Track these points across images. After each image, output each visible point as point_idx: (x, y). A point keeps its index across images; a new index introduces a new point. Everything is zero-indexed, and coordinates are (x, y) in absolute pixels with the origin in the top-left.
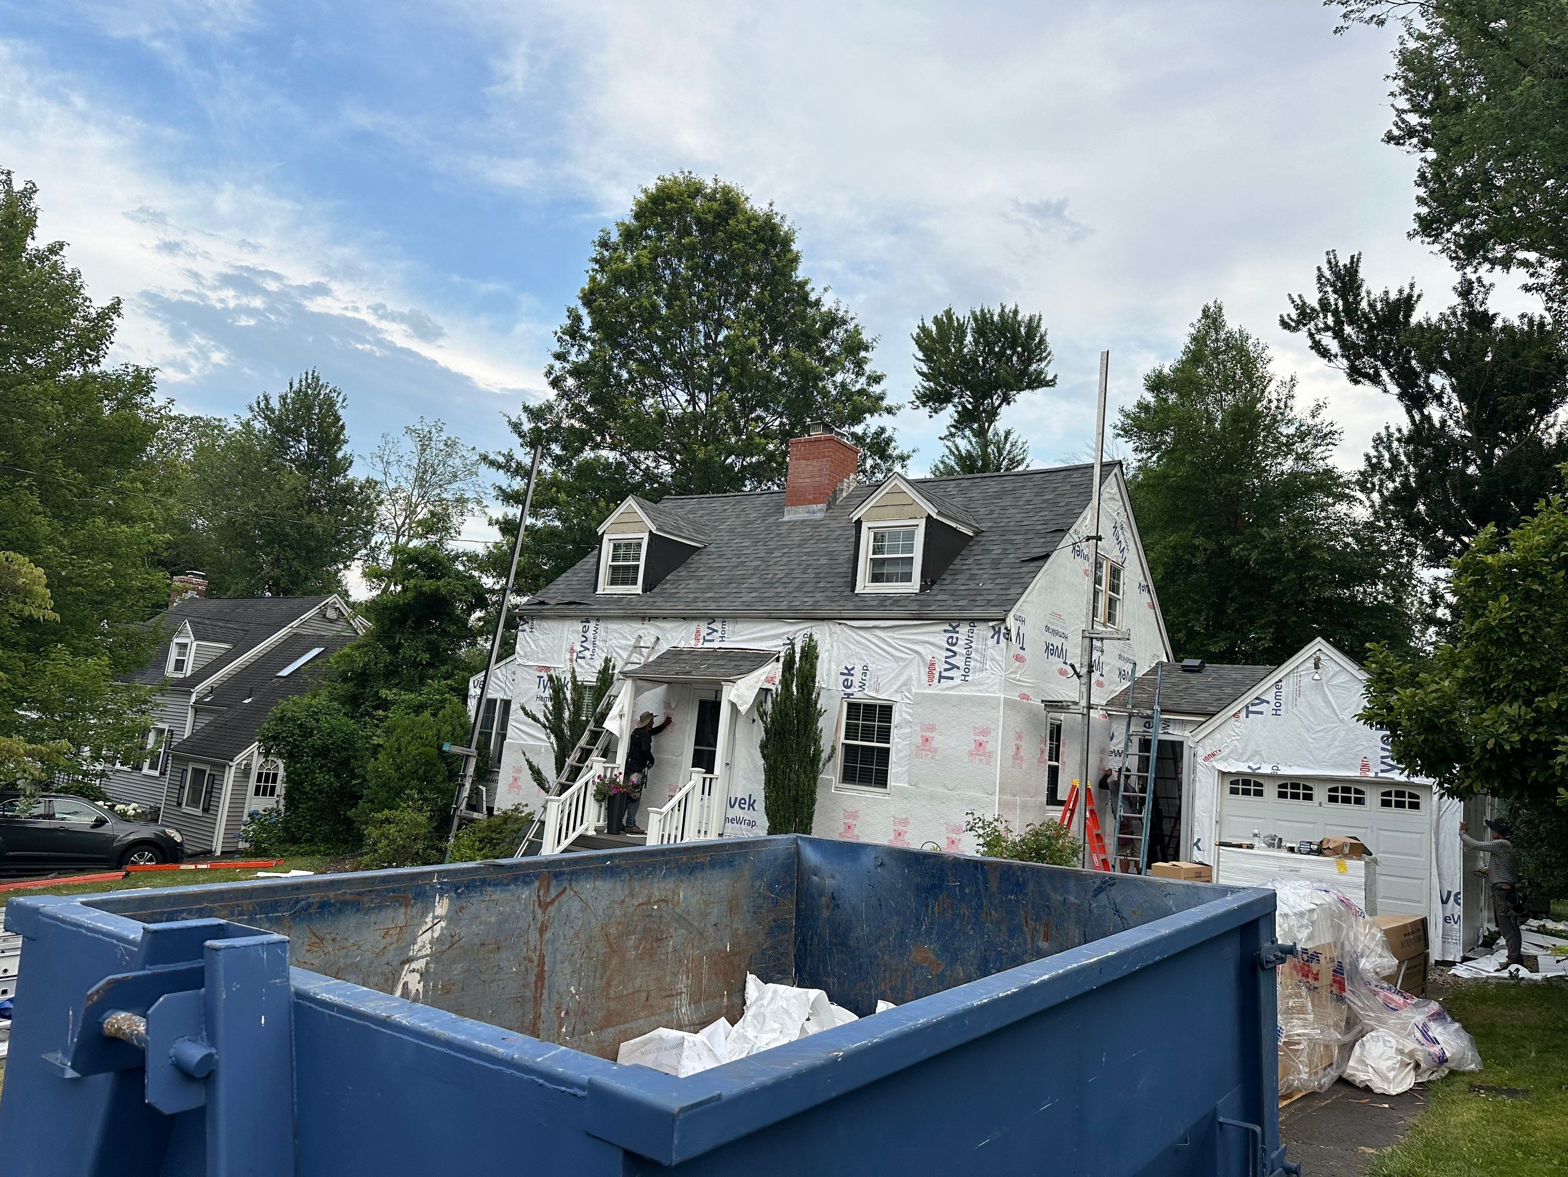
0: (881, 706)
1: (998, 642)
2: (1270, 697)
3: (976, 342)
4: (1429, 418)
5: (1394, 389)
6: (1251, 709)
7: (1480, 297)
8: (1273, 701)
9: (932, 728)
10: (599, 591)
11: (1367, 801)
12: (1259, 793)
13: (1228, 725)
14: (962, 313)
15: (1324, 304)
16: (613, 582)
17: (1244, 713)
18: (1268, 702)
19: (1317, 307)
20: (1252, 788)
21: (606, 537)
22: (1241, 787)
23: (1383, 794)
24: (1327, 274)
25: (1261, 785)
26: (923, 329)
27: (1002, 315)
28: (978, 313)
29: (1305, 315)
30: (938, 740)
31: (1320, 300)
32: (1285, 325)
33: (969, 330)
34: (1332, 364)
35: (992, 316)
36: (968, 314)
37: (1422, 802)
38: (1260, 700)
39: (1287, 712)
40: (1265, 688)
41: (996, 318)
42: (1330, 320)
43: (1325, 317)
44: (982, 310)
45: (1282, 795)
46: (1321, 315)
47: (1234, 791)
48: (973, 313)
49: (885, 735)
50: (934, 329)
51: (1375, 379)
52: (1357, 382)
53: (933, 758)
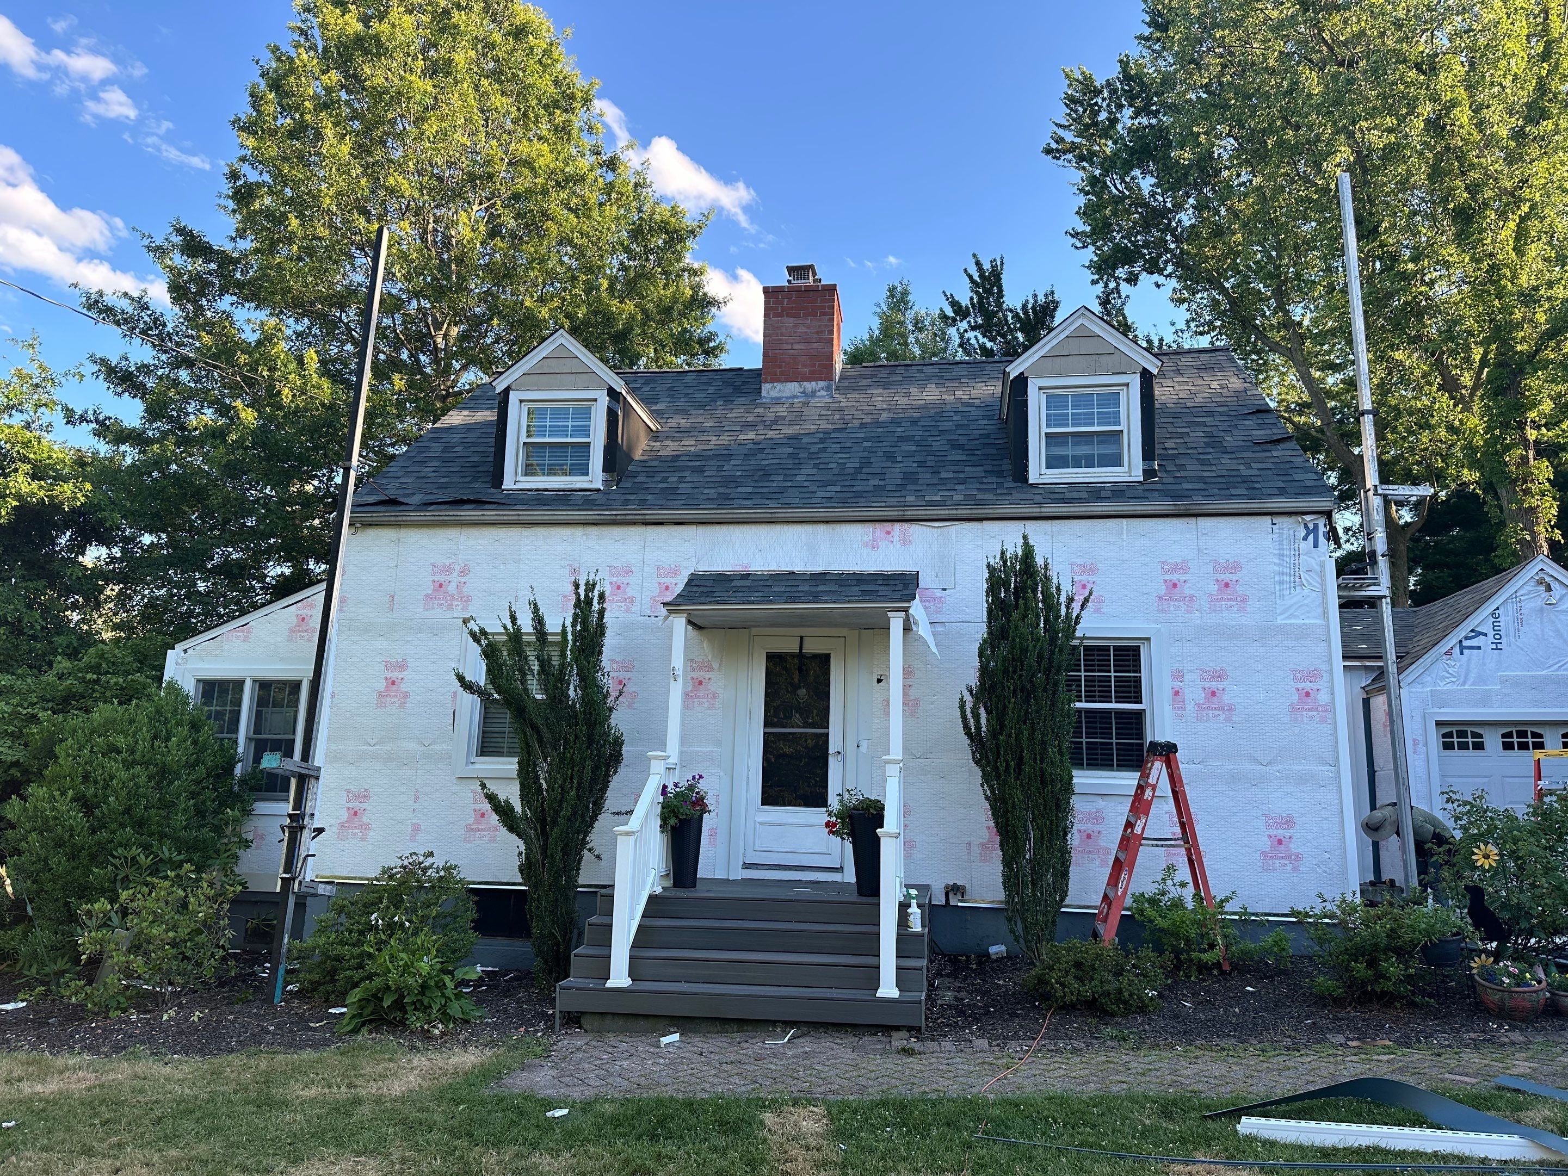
0: (1116, 649)
1: (1316, 545)
2: (1487, 628)
6: (1466, 643)
8: (1491, 633)
9: (1220, 675)
10: (508, 484)
12: (1479, 746)
13: (1439, 665)
16: (529, 470)
17: (1457, 649)
18: (1485, 635)
19: (970, 305)
20: (1470, 740)
21: (514, 397)
22: (1455, 740)
25: (1481, 736)
29: (959, 312)
30: (1232, 693)
31: (972, 299)
38: (1476, 633)
39: (1509, 645)
40: (1480, 619)
42: (979, 320)
45: (1508, 746)
46: (973, 314)
47: (1448, 746)
49: (1132, 690)
53: (1228, 719)
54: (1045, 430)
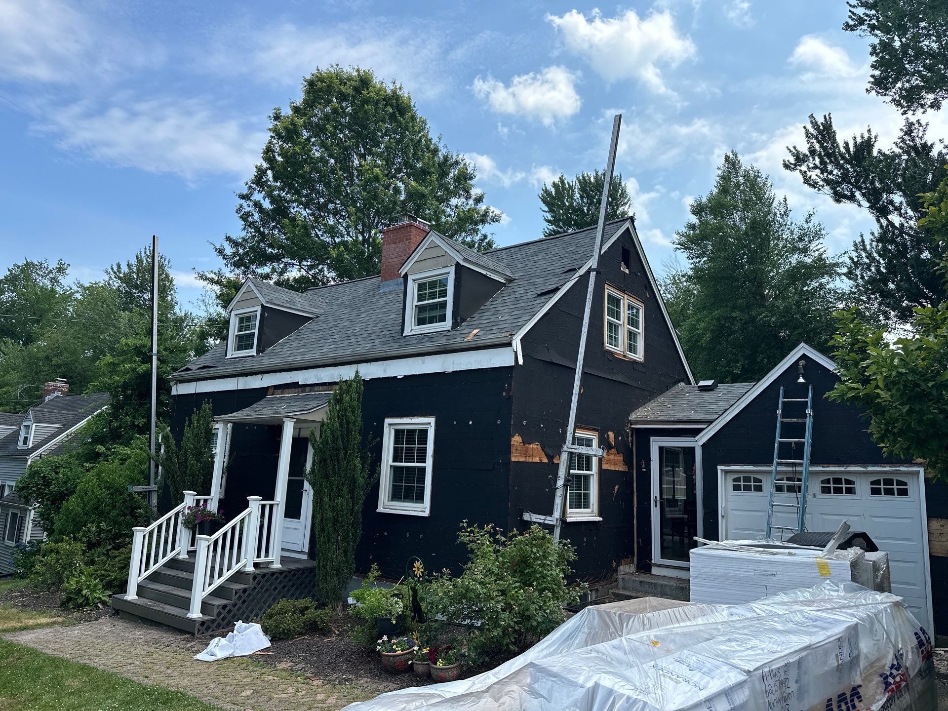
0: (419, 430)
3: (582, 197)
4: (891, 223)
5: (866, 204)
7: (920, 134)
10: (228, 356)
11: (857, 491)
12: (759, 489)
14: (571, 179)
15: (813, 152)
16: (237, 348)
19: (808, 153)
20: (753, 484)
21: (233, 313)
22: (743, 484)
23: (872, 483)
24: (812, 130)
25: (760, 481)
26: (546, 191)
27: (596, 177)
28: (581, 178)
29: (800, 159)
31: (809, 148)
32: (786, 166)
33: (576, 190)
34: (820, 192)
35: (590, 179)
36: (575, 179)
37: (910, 488)
41: (592, 180)
42: (817, 161)
43: (814, 159)
44: (583, 176)
46: (811, 159)
47: (736, 488)
48: (578, 178)
49: (422, 456)
50: (553, 190)
51: (852, 198)
52: (838, 201)
54: (416, 303)
